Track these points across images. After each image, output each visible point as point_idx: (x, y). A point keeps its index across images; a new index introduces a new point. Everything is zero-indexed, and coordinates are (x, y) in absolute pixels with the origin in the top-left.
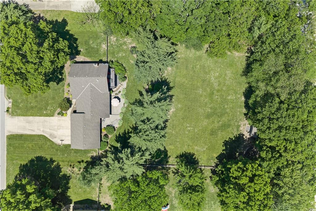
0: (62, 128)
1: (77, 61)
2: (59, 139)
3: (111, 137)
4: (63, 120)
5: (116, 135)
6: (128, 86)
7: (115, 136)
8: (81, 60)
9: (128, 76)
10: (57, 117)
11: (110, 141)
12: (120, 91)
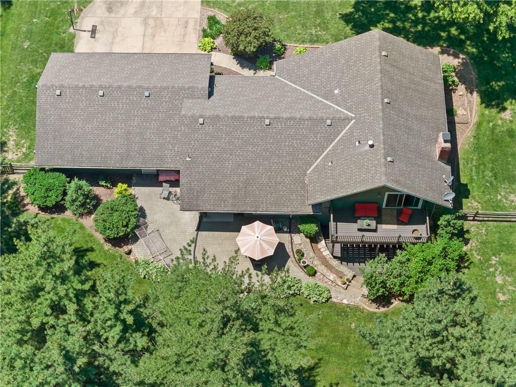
0: (149, 31)
1: (455, 97)
2: (102, 23)
3: (82, 227)
4: (185, 35)
5: (92, 250)
6: (343, 311)
7: (90, 245)
8: (460, 113)
9: (393, 313)
10: (198, 16)
11: (64, 220)
12: (315, 272)
